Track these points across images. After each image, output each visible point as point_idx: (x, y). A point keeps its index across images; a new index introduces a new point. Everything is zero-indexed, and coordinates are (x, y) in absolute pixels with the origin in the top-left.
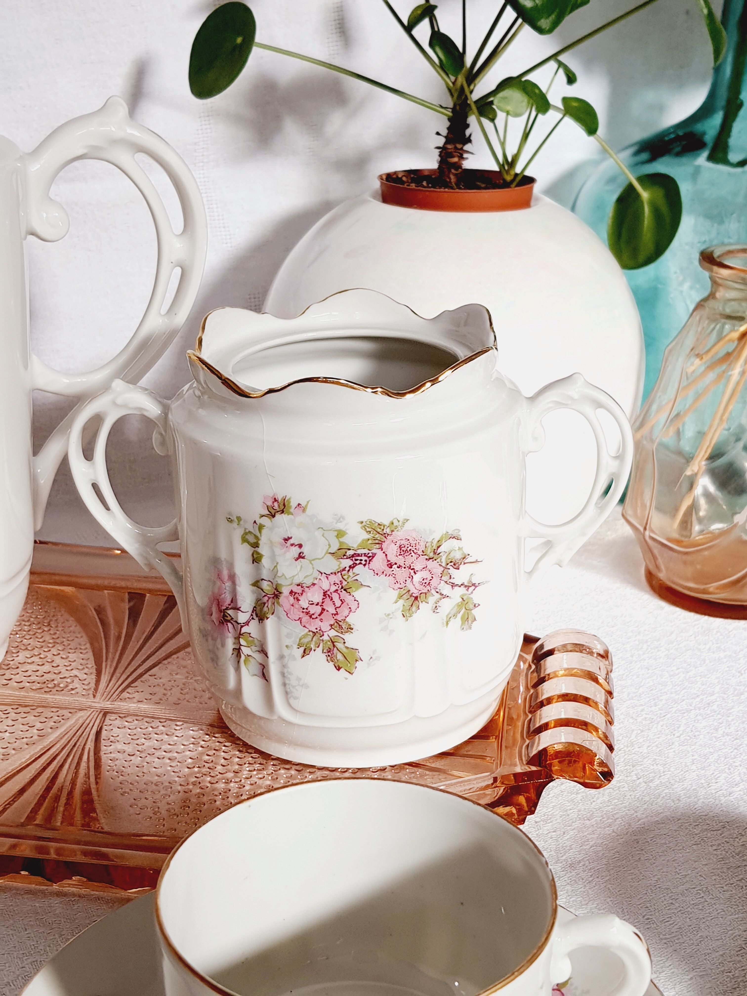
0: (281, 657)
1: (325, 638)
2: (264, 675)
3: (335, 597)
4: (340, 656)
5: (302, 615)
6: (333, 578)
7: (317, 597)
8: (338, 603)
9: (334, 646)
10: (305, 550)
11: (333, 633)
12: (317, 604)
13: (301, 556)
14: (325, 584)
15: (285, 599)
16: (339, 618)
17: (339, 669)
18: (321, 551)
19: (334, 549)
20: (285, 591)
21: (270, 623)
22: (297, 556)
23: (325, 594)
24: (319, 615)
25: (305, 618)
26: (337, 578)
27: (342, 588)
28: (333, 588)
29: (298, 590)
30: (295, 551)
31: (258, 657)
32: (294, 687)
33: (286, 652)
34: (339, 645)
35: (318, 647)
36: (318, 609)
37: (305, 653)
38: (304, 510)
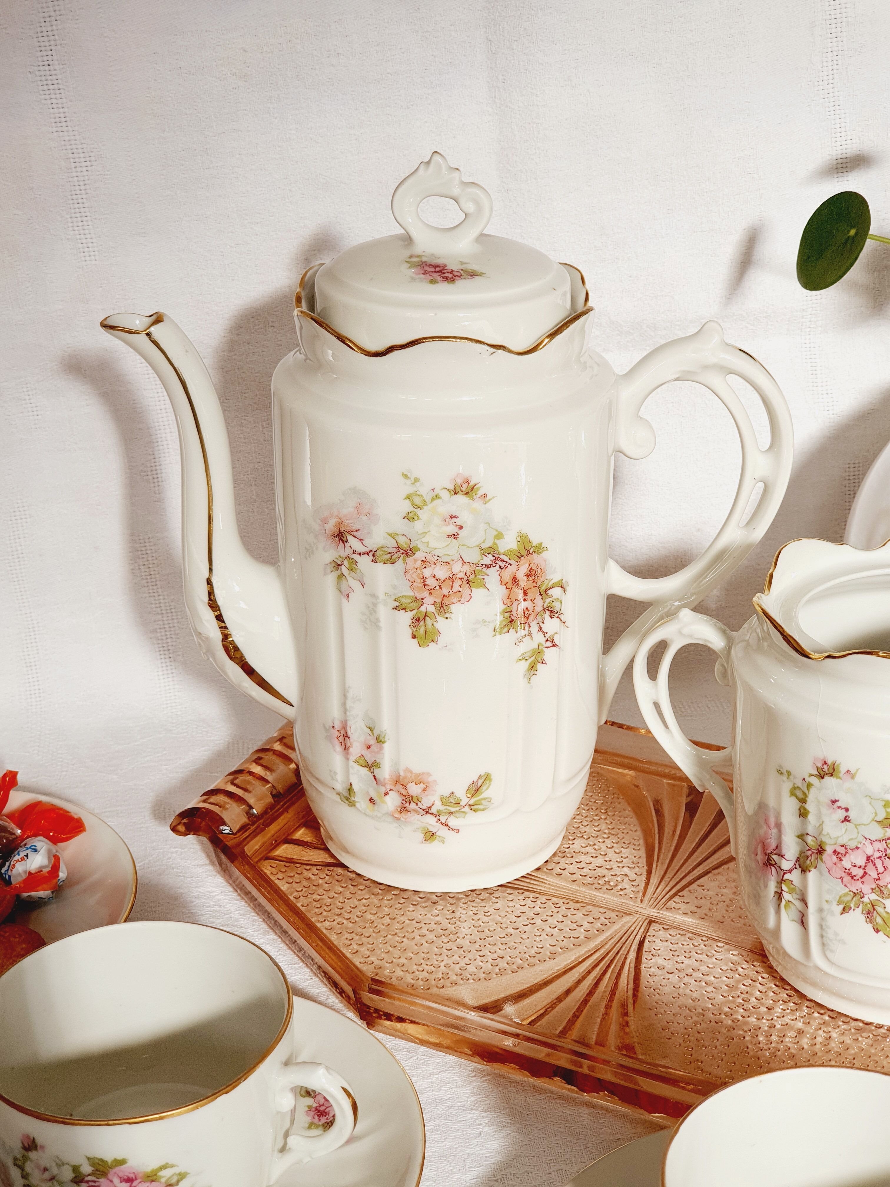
0: (820, 910)
1: (866, 900)
2: (803, 922)
3: (879, 863)
4: (879, 920)
5: (843, 875)
6: (877, 845)
7: (861, 861)
8: (881, 869)
9: (874, 909)
10: (852, 814)
11: (873, 897)
12: (860, 867)
13: (846, 819)
14: (869, 851)
15: (828, 856)
16: (881, 883)
17: (877, 931)
18: (867, 818)
19: (880, 817)
20: (829, 850)
21: (812, 876)
22: (843, 818)
23: (868, 858)
24: (861, 878)
25: (847, 879)
26: (882, 846)
27: (886, 855)
28: (877, 854)
29: (842, 850)
30: (842, 814)
31: (798, 904)
32: (831, 940)
33: (826, 906)
34: (880, 909)
35: (858, 907)
36: (860, 872)
37: (844, 910)
38: (853, 777)
